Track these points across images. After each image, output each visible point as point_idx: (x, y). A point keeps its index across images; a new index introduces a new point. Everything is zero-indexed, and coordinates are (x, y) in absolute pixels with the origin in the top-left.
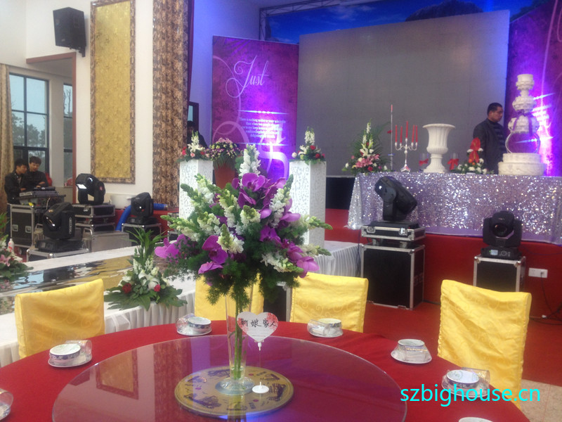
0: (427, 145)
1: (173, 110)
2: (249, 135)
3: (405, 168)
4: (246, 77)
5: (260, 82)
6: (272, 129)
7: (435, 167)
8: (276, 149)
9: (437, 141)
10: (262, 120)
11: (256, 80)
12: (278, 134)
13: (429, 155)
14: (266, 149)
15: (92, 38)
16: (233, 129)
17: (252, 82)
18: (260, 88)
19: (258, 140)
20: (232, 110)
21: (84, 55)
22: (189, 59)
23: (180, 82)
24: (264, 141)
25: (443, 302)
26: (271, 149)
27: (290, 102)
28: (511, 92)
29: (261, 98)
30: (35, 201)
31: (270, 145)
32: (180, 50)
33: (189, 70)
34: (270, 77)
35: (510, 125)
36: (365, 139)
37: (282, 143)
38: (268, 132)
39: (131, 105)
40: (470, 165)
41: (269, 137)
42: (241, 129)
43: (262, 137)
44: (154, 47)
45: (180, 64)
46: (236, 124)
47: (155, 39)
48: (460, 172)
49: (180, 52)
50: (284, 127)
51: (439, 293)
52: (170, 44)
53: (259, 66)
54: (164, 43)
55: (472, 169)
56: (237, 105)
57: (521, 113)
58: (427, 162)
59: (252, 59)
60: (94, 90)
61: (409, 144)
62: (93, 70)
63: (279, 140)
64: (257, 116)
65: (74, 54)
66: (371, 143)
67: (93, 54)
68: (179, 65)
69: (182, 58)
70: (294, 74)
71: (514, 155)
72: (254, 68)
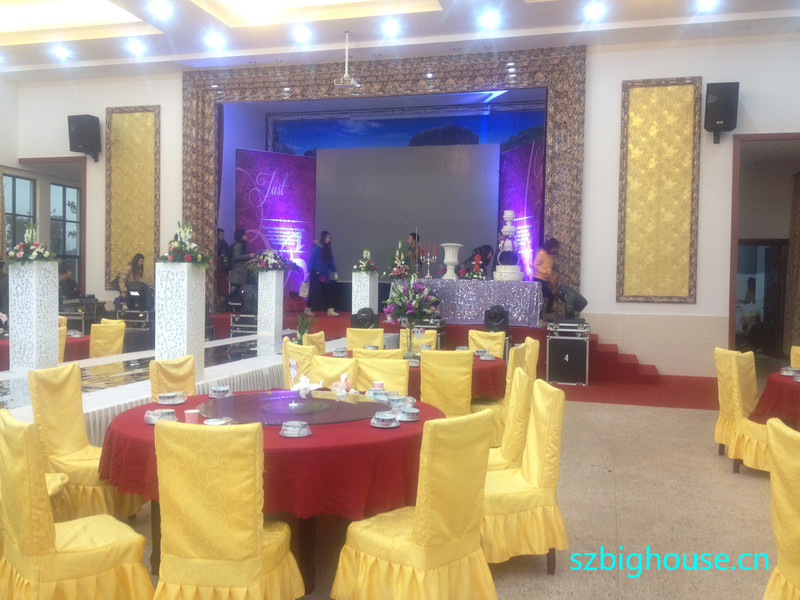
0: (444, 258)
1: (204, 220)
2: (270, 242)
3: (428, 276)
4: (267, 188)
5: (281, 193)
6: (291, 236)
7: (450, 275)
8: (295, 256)
9: (451, 256)
10: (283, 229)
11: (277, 190)
12: (298, 241)
13: (445, 266)
14: (287, 256)
15: (107, 144)
16: (255, 238)
17: (274, 192)
18: (281, 199)
19: (279, 247)
20: (255, 219)
21: (96, 160)
22: (219, 172)
23: (212, 194)
24: (285, 248)
25: (470, 340)
26: (292, 256)
27: (308, 210)
28: (501, 222)
29: (282, 208)
30: (84, 308)
31: (291, 252)
32: (212, 165)
33: (219, 182)
34: (290, 188)
35: (500, 245)
36: (397, 253)
37: (302, 249)
38: (288, 240)
39: (155, 213)
40: (474, 274)
41: (290, 244)
42: (264, 236)
43: (283, 244)
44: (184, 160)
45: (212, 177)
46: (259, 233)
47: (185, 153)
48: (467, 278)
49: (212, 167)
50: (303, 234)
51: (467, 336)
52: (200, 158)
53: (280, 177)
54: (194, 157)
55: (475, 276)
56: (259, 215)
57: (507, 237)
58: (444, 271)
59: (273, 171)
60: (109, 197)
61: (431, 258)
62: (109, 176)
63: (299, 247)
64: (277, 224)
65: (84, 159)
66: (402, 257)
67: (108, 160)
68: (211, 179)
69: (213, 172)
70: (312, 184)
71: (503, 267)
72: (275, 179)
